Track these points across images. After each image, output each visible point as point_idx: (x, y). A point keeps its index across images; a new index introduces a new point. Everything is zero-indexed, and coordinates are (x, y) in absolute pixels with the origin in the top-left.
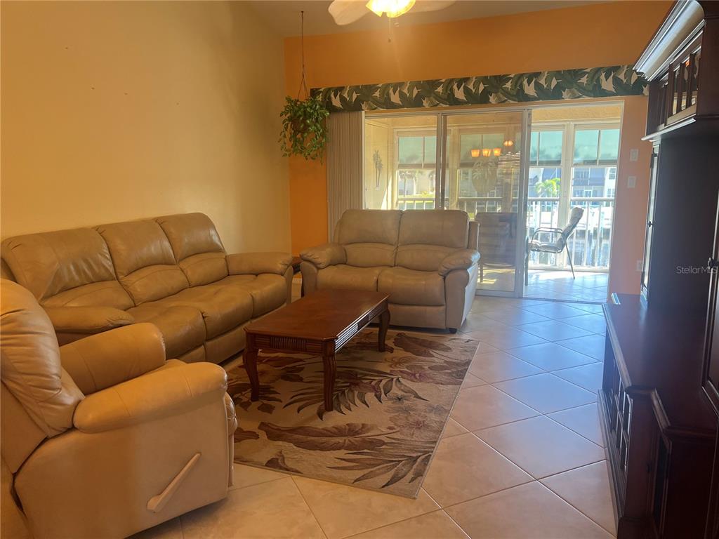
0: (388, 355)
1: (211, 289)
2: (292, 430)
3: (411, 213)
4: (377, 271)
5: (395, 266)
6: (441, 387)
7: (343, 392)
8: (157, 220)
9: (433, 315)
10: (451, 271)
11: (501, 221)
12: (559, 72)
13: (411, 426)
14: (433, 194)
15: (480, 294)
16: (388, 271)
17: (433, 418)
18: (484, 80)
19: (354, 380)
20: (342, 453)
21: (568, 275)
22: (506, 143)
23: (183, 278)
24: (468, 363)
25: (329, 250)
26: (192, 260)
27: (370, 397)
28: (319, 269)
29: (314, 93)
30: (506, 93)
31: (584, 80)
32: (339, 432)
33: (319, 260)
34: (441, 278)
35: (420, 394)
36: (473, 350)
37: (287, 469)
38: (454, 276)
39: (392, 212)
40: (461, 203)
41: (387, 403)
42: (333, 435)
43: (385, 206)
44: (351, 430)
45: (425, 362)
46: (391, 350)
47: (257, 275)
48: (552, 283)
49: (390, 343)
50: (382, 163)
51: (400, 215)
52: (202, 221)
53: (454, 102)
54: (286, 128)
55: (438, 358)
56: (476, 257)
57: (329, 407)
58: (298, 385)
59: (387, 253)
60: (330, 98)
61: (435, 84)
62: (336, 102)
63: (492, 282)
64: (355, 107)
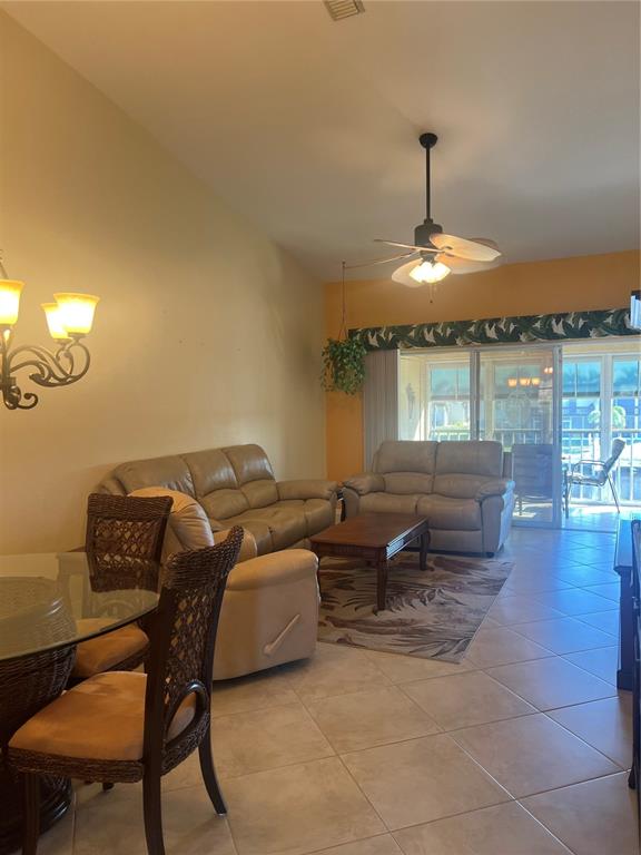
0: (430, 573)
1: (270, 511)
2: (353, 622)
3: (445, 444)
4: (415, 498)
5: (432, 493)
6: (479, 596)
7: (392, 599)
8: (222, 450)
9: (470, 539)
10: (486, 497)
11: (540, 453)
12: (585, 313)
13: (454, 621)
14: (467, 425)
15: (517, 525)
16: (426, 498)
17: (471, 617)
18: (514, 320)
19: (401, 590)
20: (397, 636)
21: (613, 510)
22: (546, 370)
23: (244, 501)
24: (505, 580)
25: (369, 478)
26: (251, 485)
27: (416, 602)
28: (360, 495)
29: (352, 333)
30: (536, 332)
31: (609, 320)
32: (393, 624)
33: (361, 487)
34: (478, 504)
35: (460, 601)
36: (509, 571)
37: (355, 645)
38: (490, 503)
39: (425, 443)
40: (497, 435)
41: (430, 606)
42: (387, 625)
43: (418, 437)
44: (402, 623)
45: (463, 579)
46: (432, 570)
47: (305, 500)
48: (597, 517)
49: (430, 564)
50: (416, 395)
51: (436, 447)
52: (256, 451)
53: (486, 341)
54: (328, 366)
55: (476, 576)
56: (510, 484)
57: (382, 608)
58: (353, 592)
59: (423, 482)
60: (367, 338)
61: (468, 324)
62: (373, 341)
63: (531, 515)
64: (392, 346)
